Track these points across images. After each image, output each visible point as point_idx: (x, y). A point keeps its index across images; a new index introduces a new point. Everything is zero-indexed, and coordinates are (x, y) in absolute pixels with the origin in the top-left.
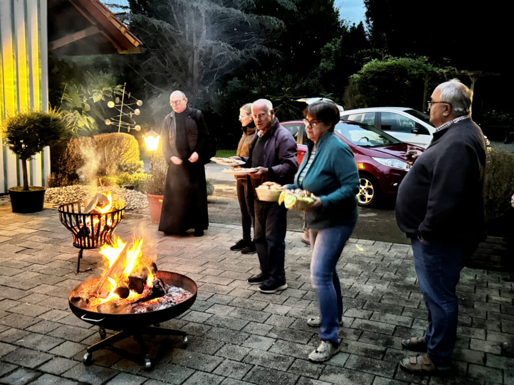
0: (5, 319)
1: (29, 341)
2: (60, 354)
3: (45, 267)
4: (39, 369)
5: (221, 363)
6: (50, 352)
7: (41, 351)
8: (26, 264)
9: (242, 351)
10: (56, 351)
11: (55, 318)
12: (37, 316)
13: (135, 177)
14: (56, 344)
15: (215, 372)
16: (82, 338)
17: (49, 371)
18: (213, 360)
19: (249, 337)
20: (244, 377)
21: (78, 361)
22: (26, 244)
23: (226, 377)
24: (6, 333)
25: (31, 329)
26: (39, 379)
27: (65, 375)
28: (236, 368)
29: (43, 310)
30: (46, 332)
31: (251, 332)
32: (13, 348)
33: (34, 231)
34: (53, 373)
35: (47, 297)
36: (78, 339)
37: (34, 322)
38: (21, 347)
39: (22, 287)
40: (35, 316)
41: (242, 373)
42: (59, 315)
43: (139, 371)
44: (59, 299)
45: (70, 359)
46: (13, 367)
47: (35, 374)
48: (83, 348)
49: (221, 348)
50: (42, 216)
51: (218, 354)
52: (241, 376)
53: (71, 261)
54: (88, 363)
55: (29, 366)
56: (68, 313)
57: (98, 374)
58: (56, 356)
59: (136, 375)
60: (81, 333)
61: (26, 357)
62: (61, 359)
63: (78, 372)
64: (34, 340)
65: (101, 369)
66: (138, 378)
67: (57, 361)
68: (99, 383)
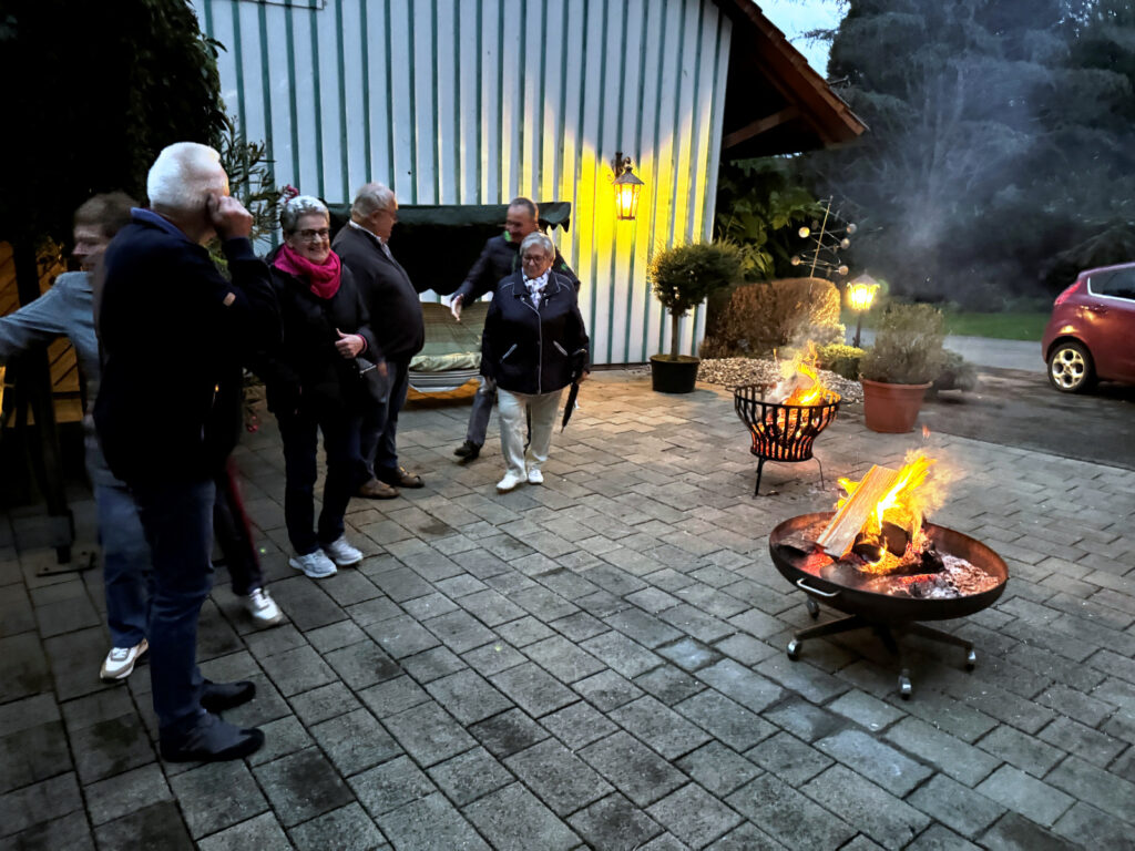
0: (657, 552)
1: (696, 595)
2: (746, 628)
3: (706, 478)
4: (718, 646)
5: (1052, 721)
6: (730, 620)
7: (716, 617)
8: (679, 471)
9: (1096, 707)
10: (738, 621)
11: (730, 564)
12: (703, 556)
13: (831, 351)
14: (738, 610)
15: (1041, 735)
16: (779, 608)
17: (732, 655)
18: (1033, 712)
19: (1104, 680)
20: (1110, 764)
21: (776, 648)
22: (677, 440)
23: (1069, 754)
24: (661, 574)
25: (696, 575)
26: (719, 664)
27: (759, 668)
28: (1089, 741)
29: (709, 547)
30: (719, 586)
31: (1107, 671)
32: (672, 602)
33: (684, 421)
34: (738, 659)
35: (714, 527)
36: (772, 608)
37: (699, 565)
38: (685, 602)
39: (676, 505)
40: (699, 554)
41: (1104, 755)
42: (736, 560)
43: (889, 696)
44: (732, 534)
45: (764, 641)
46: (676, 634)
47: (710, 654)
48: (783, 627)
49: (1044, 690)
50: (695, 400)
51: (1040, 698)
52: (1105, 761)
53: (745, 476)
54: (794, 657)
55: (700, 638)
56: (750, 561)
57: (815, 681)
58: (740, 631)
59: (884, 700)
60: (774, 600)
61: (693, 620)
62: (748, 638)
63: (779, 668)
64: (703, 594)
65: (817, 674)
66: (886, 706)
67: (743, 640)
68: (818, 699)
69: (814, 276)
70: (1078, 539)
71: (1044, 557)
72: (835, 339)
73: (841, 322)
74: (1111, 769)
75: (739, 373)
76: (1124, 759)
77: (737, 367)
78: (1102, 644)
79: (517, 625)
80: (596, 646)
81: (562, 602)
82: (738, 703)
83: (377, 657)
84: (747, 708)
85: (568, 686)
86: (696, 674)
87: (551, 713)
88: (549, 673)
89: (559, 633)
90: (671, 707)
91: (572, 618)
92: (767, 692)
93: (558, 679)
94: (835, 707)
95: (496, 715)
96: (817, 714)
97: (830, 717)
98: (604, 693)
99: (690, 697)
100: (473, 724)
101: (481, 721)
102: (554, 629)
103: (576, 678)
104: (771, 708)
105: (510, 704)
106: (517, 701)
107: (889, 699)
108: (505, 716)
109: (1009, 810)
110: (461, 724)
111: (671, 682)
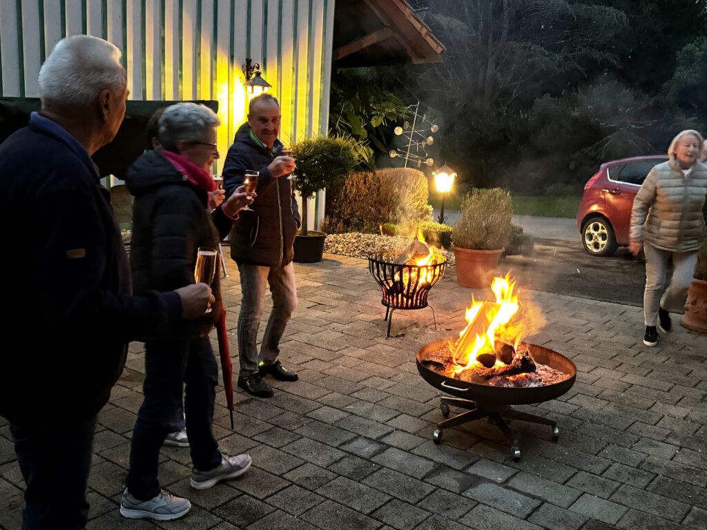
0: (324, 382)
1: (361, 409)
2: (400, 427)
3: (347, 327)
4: (383, 440)
5: (610, 466)
6: (387, 423)
7: (377, 422)
8: (325, 322)
9: (635, 456)
10: (394, 423)
11: (379, 386)
12: (359, 382)
14: (392, 416)
15: (604, 475)
16: (420, 412)
17: (395, 445)
18: (598, 462)
19: (639, 440)
20: (647, 486)
21: (423, 437)
22: (317, 299)
23: (622, 483)
24: (330, 397)
25: (356, 395)
26: (386, 451)
27: (415, 451)
28: (633, 475)
29: (362, 375)
30: (375, 401)
31: (640, 434)
32: (343, 414)
33: (320, 284)
34: (399, 447)
35: (362, 361)
36: (415, 413)
37: (357, 388)
38: (352, 414)
39: (329, 348)
40: (356, 381)
41: (643, 482)
42: (383, 383)
43: (505, 461)
44: (376, 365)
45: (414, 434)
46: (351, 436)
47: (379, 446)
48: (426, 424)
49: (603, 449)
50: (323, 267)
51: (601, 454)
52: (644, 485)
53: (376, 323)
54: (437, 442)
55: (369, 436)
56: (393, 383)
57: (455, 456)
58: (397, 430)
59: (503, 464)
60: (416, 407)
61: (361, 425)
62: (402, 433)
63: (429, 450)
64: (365, 408)
65: (456, 451)
66: (505, 467)
67: (400, 435)
68: (460, 467)
69: (407, 167)
70: (615, 354)
71: (593, 367)
72: (425, 218)
73: (429, 204)
74: (647, 489)
75: (356, 245)
76: (654, 483)
77: (354, 241)
78: (636, 418)
79: (227, 441)
80: (294, 449)
81: (258, 422)
82: (405, 474)
83: (119, 472)
84: (413, 477)
85: (280, 476)
86: (372, 460)
87: (272, 495)
88: (263, 470)
89: (262, 443)
90: (359, 482)
91: (269, 433)
92: (424, 466)
93: (271, 473)
94: (472, 470)
95: (230, 501)
96: (461, 476)
97: (470, 477)
98: (308, 478)
99: (371, 474)
100: (215, 509)
101: (220, 506)
102: (257, 441)
103: (285, 471)
104: (428, 475)
105: (239, 493)
106: (244, 490)
107: (506, 463)
108: (237, 501)
109: (590, 518)
110: (204, 509)
111: (355, 467)
